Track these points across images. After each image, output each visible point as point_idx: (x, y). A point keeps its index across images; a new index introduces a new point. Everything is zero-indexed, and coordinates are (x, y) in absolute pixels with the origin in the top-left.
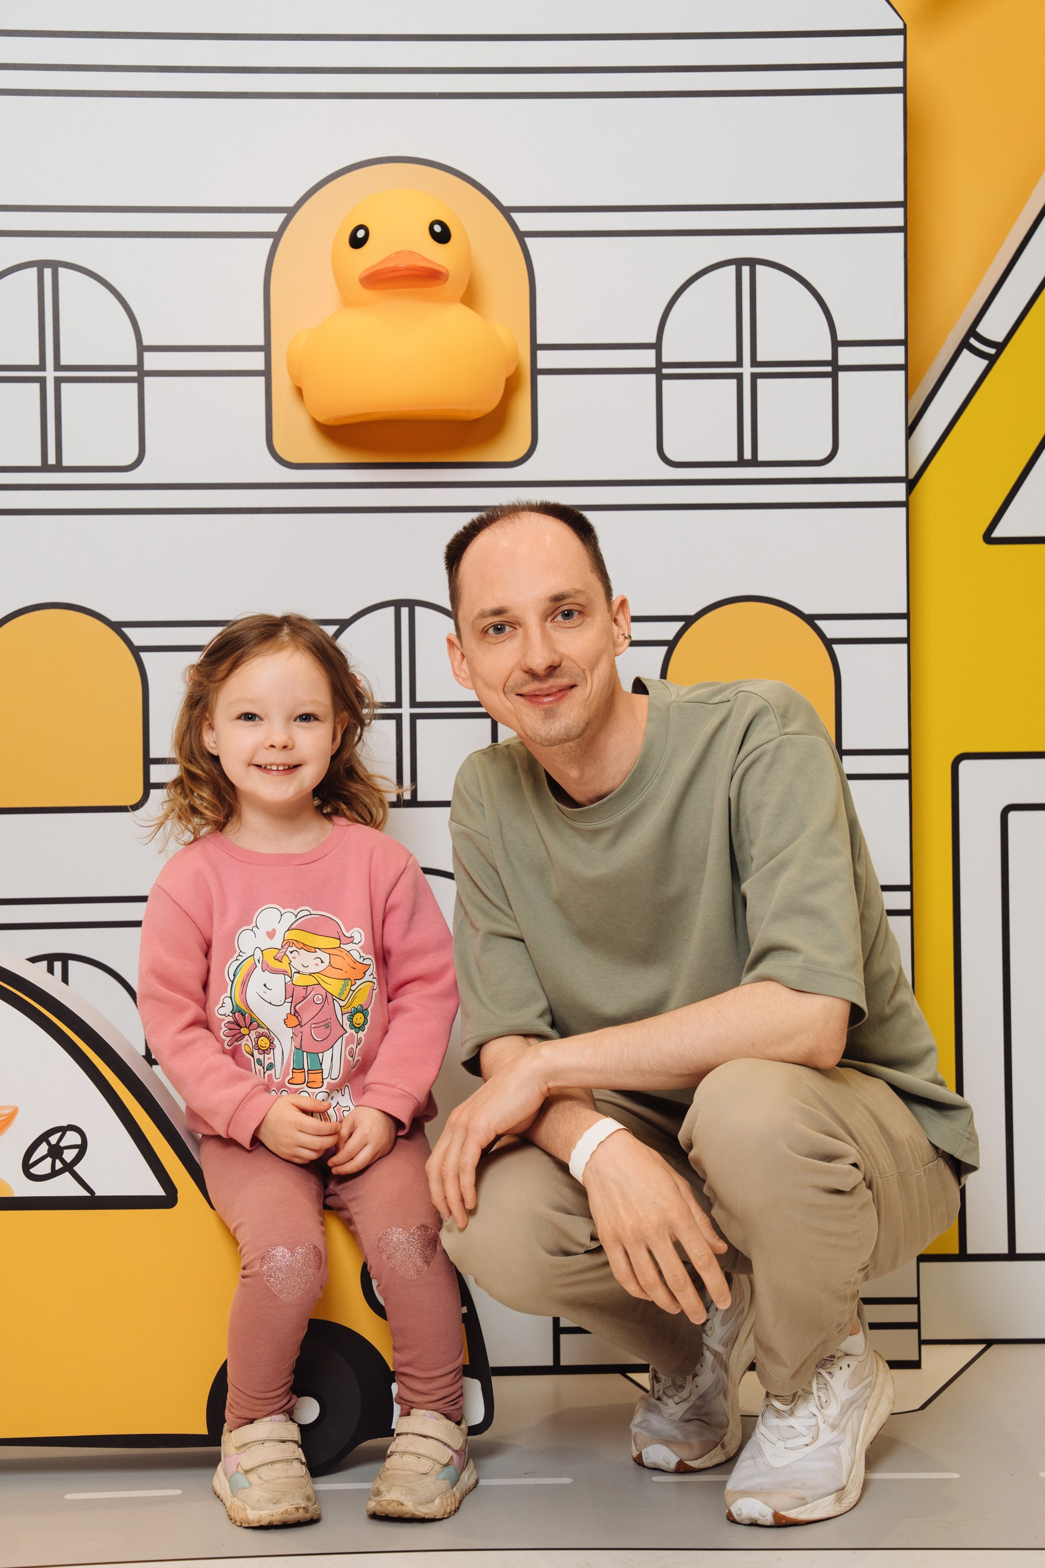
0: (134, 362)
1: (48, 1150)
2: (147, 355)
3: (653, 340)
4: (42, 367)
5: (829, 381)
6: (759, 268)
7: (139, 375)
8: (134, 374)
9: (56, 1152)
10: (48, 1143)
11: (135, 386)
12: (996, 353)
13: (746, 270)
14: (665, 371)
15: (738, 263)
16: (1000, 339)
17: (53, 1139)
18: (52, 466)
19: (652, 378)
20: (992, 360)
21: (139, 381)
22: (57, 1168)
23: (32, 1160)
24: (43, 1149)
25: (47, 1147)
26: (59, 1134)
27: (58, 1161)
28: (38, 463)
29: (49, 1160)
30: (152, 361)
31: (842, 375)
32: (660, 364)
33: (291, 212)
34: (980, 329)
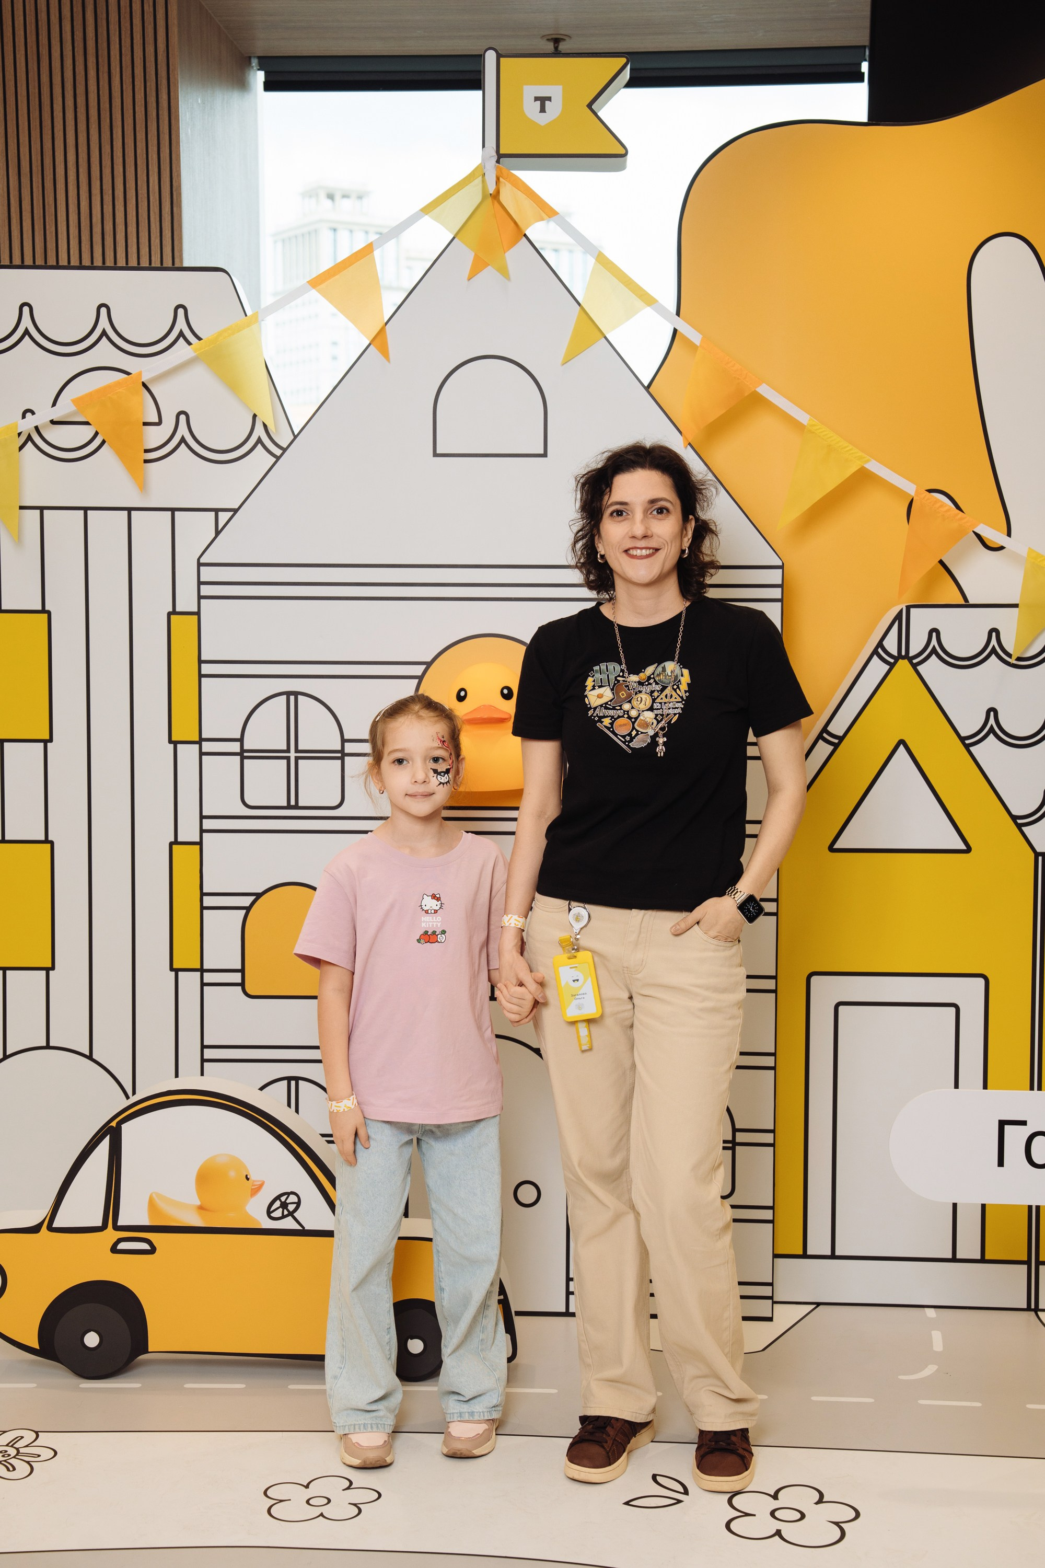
0: (339, 748)
1: (281, 1204)
2: (346, 744)
4: (288, 751)
7: (342, 755)
8: (339, 755)
9: (284, 1205)
10: (280, 1201)
11: (340, 761)
12: (839, 742)
16: (841, 734)
17: (283, 1199)
18: (293, 806)
20: (836, 746)
21: (342, 759)
22: (285, 1214)
23: (272, 1209)
24: (278, 1204)
25: (280, 1203)
26: (286, 1196)
27: (285, 1210)
28: (285, 804)
29: (281, 1210)
30: (349, 748)
33: (428, 665)
34: (829, 728)
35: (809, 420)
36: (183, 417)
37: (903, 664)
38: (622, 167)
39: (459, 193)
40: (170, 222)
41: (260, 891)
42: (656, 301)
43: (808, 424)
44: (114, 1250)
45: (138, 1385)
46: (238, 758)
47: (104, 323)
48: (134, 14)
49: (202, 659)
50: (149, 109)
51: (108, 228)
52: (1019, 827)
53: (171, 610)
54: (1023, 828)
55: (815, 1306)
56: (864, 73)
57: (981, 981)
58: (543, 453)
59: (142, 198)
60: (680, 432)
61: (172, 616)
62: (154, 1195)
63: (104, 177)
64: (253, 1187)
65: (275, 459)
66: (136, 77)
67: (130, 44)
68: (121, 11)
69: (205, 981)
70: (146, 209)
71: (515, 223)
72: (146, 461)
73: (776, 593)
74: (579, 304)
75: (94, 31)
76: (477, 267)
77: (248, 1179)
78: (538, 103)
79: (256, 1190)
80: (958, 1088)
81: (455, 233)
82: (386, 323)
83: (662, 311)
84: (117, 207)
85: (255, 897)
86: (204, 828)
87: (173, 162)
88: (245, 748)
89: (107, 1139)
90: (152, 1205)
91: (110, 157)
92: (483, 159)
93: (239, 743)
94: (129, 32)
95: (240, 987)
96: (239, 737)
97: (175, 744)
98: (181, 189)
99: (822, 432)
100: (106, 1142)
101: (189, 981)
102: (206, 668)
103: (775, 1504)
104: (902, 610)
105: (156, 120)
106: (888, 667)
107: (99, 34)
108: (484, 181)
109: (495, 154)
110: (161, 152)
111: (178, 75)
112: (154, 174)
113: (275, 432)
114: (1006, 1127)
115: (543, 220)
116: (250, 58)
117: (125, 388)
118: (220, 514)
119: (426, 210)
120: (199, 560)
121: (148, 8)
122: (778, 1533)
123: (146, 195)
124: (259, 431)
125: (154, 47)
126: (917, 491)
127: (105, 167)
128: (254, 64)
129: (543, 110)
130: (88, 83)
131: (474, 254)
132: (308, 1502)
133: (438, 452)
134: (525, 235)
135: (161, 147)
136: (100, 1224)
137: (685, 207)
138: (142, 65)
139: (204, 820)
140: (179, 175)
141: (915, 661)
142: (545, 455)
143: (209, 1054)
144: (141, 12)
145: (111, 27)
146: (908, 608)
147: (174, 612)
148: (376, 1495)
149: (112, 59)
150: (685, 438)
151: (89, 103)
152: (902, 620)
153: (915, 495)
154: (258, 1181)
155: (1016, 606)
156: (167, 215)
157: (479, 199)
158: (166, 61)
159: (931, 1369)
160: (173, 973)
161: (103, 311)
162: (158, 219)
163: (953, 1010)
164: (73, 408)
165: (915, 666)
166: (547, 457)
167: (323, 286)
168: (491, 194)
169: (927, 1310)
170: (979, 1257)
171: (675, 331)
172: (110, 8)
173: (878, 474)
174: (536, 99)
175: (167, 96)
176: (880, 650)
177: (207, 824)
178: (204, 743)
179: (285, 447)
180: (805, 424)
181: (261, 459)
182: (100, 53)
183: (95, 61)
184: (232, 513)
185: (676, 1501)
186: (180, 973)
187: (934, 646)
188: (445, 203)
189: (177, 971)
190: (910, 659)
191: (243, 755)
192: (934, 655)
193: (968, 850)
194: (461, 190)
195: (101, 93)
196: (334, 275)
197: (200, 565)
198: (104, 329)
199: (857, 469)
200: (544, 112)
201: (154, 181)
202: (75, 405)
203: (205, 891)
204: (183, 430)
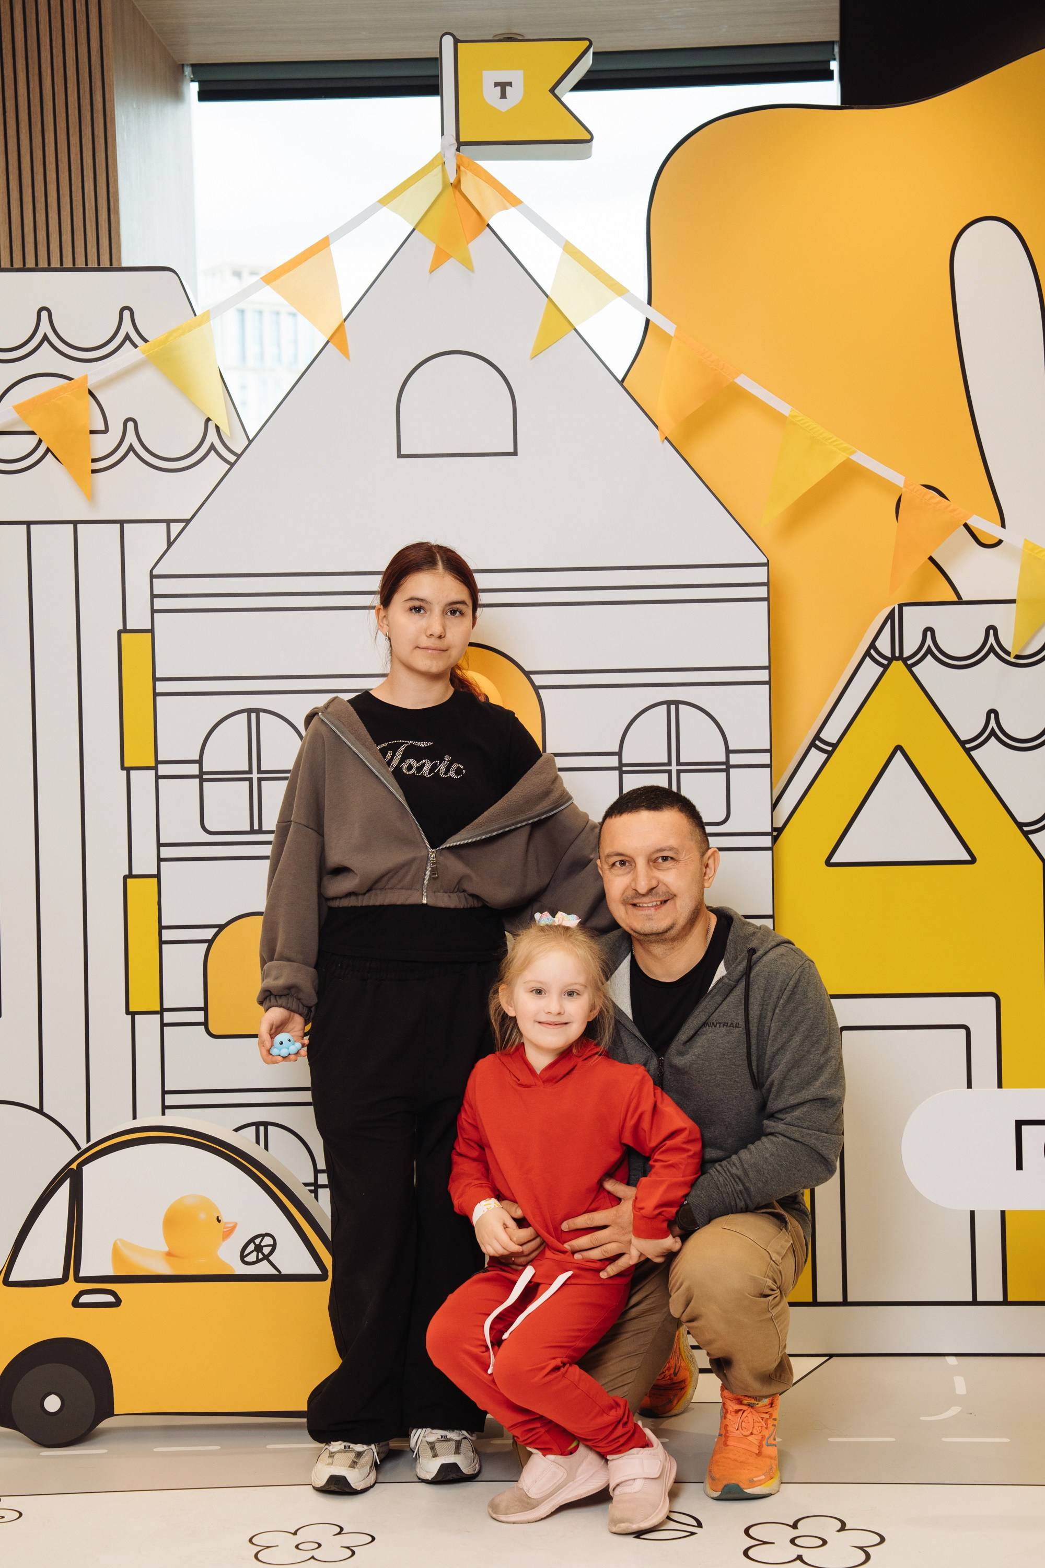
1: (255, 1247)
3: (618, 751)
4: (250, 772)
5: (724, 774)
6: (681, 706)
9: (259, 1248)
10: (255, 1243)
12: (832, 750)
13: (673, 707)
14: (624, 769)
15: (669, 703)
16: (834, 741)
17: (257, 1241)
18: (256, 830)
19: (617, 772)
20: (830, 754)
22: (259, 1258)
23: (245, 1254)
24: (251, 1247)
26: (261, 1238)
27: (260, 1254)
28: (248, 829)
29: (255, 1253)
31: (731, 769)
32: (621, 764)
34: (822, 735)
35: (791, 411)
36: (130, 425)
37: (897, 665)
38: (587, 155)
39: (418, 182)
40: (107, 229)
41: (223, 923)
42: (629, 291)
43: (789, 415)
44: (76, 1303)
45: (105, 1451)
46: (198, 779)
47: (45, 327)
48: (65, 13)
49: (157, 676)
50: (82, 112)
51: (41, 237)
52: (1026, 834)
53: (122, 628)
54: (1029, 836)
55: (827, 1358)
56: (832, 71)
57: (992, 1000)
58: (513, 451)
59: (76, 205)
60: (657, 426)
61: (123, 635)
62: (118, 1242)
63: (36, 184)
64: (225, 1230)
65: (229, 466)
66: (68, 79)
67: (61, 45)
68: (52, 11)
69: (165, 1021)
70: (82, 216)
71: (478, 213)
72: (94, 471)
73: (762, 592)
74: (547, 296)
75: (23, 32)
76: (440, 258)
77: (219, 1221)
78: (499, 88)
79: (229, 1232)
80: (971, 1088)
81: (414, 225)
82: (345, 320)
83: (633, 300)
84: (50, 216)
85: (218, 929)
86: (162, 856)
87: (109, 167)
88: (205, 770)
89: (67, 1182)
90: (117, 1254)
91: (42, 162)
92: (443, 147)
93: (197, 765)
94: (60, 33)
95: (203, 1027)
96: (197, 758)
97: (128, 770)
98: (118, 195)
99: (805, 423)
100: (66, 1186)
101: (148, 1025)
102: (161, 687)
103: (795, 1533)
104: (894, 609)
105: (90, 123)
106: (881, 669)
107: (28, 35)
108: (443, 170)
109: (455, 142)
110: (96, 157)
111: (113, 76)
112: (89, 180)
113: (229, 436)
114: (1025, 1128)
115: (506, 209)
116: (183, 65)
117: (69, 393)
118: (172, 525)
119: (385, 201)
120: (151, 571)
121: (80, 7)
122: (800, 1558)
123: (81, 202)
124: (212, 437)
125: (87, 48)
126: (905, 482)
127: (37, 173)
128: (187, 73)
129: (503, 95)
130: (18, 86)
131: (435, 245)
132: (297, 1547)
133: (403, 452)
134: (488, 225)
135: (96, 152)
136: (61, 1276)
137: (653, 197)
138: (75, 66)
139: (162, 849)
140: (116, 181)
141: (909, 662)
142: (515, 453)
143: (170, 1100)
144: (72, 12)
145: (41, 27)
146: (901, 606)
147: (125, 630)
148: (370, 1539)
149: (43, 61)
150: (662, 432)
151: (19, 106)
152: (894, 619)
153: (904, 486)
154: (231, 1223)
155: (1013, 601)
156: (103, 222)
157: (439, 188)
158: (100, 62)
159: (954, 1411)
160: (130, 1016)
161: (44, 314)
162: (94, 227)
163: (963, 1031)
164: (15, 415)
165: (909, 668)
166: (517, 455)
167: (278, 281)
168: (451, 184)
169: (947, 1358)
170: (1001, 1299)
171: (648, 321)
172: (39, 6)
173: (864, 465)
174: (496, 84)
175: (102, 99)
176: (872, 652)
177: (166, 852)
178: (159, 765)
179: (239, 452)
180: (787, 415)
181: (214, 467)
182: (29, 54)
183: (24, 63)
184: (185, 524)
185: (689, 1534)
186: (137, 1017)
187: (929, 646)
188: (403, 194)
189: (133, 1014)
190: (905, 660)
191: (202, 777)
192: (929, 655)
193: (973, 860)
194: (420, 179)
195: (31, 96)
196: (289, 270)
197: (152, 577)
198: (45, 334)
199: (842, 461)
200: (505, 97)
201: (89, 187)
202: (17, 412)
203: (163, 924)
204: (131, 438)
